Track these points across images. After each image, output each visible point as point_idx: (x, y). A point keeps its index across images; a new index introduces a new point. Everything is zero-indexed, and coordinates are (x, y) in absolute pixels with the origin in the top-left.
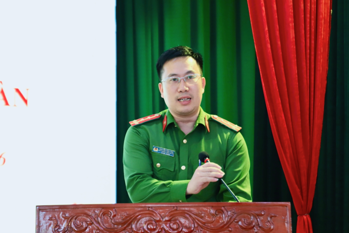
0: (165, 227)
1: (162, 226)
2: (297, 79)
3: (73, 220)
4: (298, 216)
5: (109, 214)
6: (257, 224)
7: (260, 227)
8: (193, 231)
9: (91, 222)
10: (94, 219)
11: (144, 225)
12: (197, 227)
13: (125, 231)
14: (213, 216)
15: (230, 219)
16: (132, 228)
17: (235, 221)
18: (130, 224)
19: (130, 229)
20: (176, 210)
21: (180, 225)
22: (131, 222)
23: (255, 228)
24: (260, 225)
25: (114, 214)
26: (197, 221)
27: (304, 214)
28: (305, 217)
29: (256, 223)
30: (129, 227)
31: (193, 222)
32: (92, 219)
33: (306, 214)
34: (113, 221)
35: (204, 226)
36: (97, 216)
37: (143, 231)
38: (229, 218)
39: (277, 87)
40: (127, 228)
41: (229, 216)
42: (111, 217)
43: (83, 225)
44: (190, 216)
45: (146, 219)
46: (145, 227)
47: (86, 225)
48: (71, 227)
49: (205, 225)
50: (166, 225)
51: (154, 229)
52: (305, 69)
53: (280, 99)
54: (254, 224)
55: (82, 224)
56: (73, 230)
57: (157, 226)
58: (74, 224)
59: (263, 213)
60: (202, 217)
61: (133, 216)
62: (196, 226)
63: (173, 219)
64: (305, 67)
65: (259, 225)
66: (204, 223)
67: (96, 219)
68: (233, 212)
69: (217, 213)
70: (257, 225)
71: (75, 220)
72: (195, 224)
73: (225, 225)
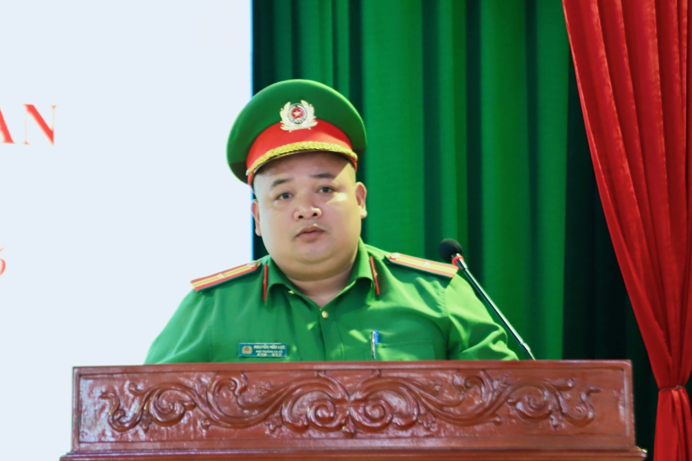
0: (355, 414)
1: (348, 413)
2: (659, 83)
3: (153, 399)
4: (659, 390)
5: (232, 386)
6: (557, 407)
7: (563, 414)
8: (417, 423)
9: (193, 404)
10: (200, 396)
11: (308, 410)
12: (425, 414)
13: (267, 423)
14: (461, 391)
15: (499, 396)
16: (281, 416)
17: (509, 401)
18: (278, 407)
19: (277, 417)
20: (379, 377)
21: (387, 410)
22: (281, 402)
23: (552, 417)
24: (564, 411)
25: (243, 385)
26: (423, 400)
27: (673, 386)
28: (675, 394)
29: (554, 407)
30: (276, 415)
31: (415, 403)
32: (194, 396)
33: (678, 387)
34: (239, 401)
35: (439, 413)
36: (205, 389)
37: (305, 423)
38: (496, 394)
39: (613, 103)
40: (270, 416)
41: (494, 390)
42: (236, 393)
43: (175, 409)
44: (410, 390)
45: (313, 398)
46: (311, 414)
47: (181, 409)
48: (149, 414)
49: (442, 410)
50: (356, 409)
51: (331, 419)
52: (677, 61)
53: (619, 128)
54: (550, 407)
55: (172, 407)
56: (152, 420)
57: (337, 413)
58: (155, 407)
59: (570, 385)
60: (435, 393)
61: (283, 389)
62: (422, 411)
63: (371, 397)
64: (677, 56)
65: (561, 409)
66: (441, 407)
67: (203, 396)
68: (504, 381)
69: (469, 385)
70: (557, 410)
71: (156, 398)
72: (421, 408)
73: (487, 410)
